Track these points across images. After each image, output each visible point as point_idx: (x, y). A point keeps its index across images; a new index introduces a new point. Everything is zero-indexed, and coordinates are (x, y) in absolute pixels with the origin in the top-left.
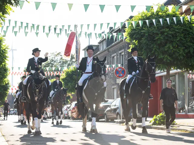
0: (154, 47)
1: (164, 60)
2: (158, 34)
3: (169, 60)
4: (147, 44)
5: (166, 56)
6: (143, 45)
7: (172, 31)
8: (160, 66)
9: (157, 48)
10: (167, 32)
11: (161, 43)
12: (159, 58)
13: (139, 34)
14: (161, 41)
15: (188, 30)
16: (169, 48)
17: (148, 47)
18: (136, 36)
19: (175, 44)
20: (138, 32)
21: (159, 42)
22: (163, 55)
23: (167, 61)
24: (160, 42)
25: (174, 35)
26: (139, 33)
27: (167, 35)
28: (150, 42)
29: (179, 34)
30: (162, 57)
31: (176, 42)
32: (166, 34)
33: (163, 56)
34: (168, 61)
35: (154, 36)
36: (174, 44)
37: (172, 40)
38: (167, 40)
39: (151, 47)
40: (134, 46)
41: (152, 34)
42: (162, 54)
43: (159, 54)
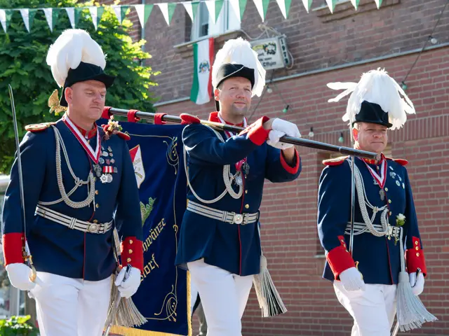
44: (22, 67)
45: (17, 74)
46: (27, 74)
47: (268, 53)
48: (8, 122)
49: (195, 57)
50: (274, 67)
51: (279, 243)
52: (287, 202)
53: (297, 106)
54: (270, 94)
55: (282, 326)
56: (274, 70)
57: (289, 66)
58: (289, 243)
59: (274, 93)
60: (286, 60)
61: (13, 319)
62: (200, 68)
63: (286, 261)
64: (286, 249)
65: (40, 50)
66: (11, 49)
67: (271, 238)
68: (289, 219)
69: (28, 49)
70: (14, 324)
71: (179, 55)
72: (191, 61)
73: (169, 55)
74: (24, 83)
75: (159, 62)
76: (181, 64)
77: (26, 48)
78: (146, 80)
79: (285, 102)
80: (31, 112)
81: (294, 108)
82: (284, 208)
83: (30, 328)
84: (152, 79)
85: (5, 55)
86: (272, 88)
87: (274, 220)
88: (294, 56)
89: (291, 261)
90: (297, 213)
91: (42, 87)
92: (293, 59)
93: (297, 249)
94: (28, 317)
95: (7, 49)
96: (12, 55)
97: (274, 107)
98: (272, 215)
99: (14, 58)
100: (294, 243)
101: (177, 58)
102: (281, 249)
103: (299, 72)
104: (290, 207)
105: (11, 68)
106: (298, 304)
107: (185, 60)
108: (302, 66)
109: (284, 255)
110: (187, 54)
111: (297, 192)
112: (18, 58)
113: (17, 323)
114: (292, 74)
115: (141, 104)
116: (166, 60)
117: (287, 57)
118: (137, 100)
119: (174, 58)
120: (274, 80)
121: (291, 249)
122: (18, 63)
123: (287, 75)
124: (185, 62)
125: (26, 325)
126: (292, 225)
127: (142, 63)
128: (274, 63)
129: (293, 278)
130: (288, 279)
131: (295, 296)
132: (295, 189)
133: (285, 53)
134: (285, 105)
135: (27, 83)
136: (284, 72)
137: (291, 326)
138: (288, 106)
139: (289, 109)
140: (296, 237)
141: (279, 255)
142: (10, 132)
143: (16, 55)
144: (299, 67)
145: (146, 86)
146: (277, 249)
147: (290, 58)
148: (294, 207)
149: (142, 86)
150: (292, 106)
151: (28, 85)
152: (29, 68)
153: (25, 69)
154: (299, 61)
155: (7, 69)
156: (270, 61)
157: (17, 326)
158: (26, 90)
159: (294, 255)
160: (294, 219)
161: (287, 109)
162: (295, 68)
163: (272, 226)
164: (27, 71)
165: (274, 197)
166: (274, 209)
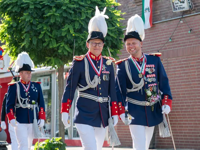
0: (44, 29)
1: (60, 51)
2: (50, 8)
3: (67, 51)
4: (32, 23)
5: (63, 44)
6: (23, 25)
7: (73, 4)
8: (50, 60)
9: (48, 30)
10: (65, 6)
11: (55, 23)
12: (51, 47)
13: (17, 5)
14: (56, 20)
15: (100, 3)
16: (68, 31)
17: (33, 28)
18: (12, 8)
19: (78, 25)
20: (17, 2)
21: (52, 21)
22: (57, 43)
23: (63, 53)
24: (54, 21)
25: (78, 11)
26: (19, 4)
27: (65, 11)
28: (37, 20)
29: (85, 9)
30: (55, 45)
31: (80, 22)
32: (64, 8)
33: (58, 45)
34: (66, 53)
35: (44, 11)
36: (76, 25)
37: (74, 19)
38: (66, 18)
39: (38, 29)
40: (7, 25)
41: (41, 7)
42: (55, 41)
43: (51, 40)
44: (56, 11)
45: (53, 15)
46: (58, 15)
47: (181, 2)
48: (49, 39)
49: (143, 5)
50: (184, 10)
51: (187, 100)
52: (191, 79)
53: (196, 29)
54: (182, 23)
55: (188, 142)
56: (183, 11)
57: (192, 9)
58: (192, 99)
59: (184, 23)
60: (190, 6)
61: (53, 139)
62: (145, 10)
63: (191, 109)
64: (191, 103)
65: (65, 2)
66: (51, 2)
67: (183, 97)
68: (192, 87)
69: (59, 2)
70: (53, 142)
71: (135, 4)
72: (141, 7)
73: (130, 4)
74: (57, 20)
75: (125, 8)
76: (136, 9)
77: (58, 2)
78: (118, 17)
79: (189, 28)
80: (61, 34)
81: (194, 31)
82: (189, 82)
83: (62, 143)
84: (121, 16)
85: (47, 5)
86: (183, 21)
87: (184, 88)
88: (194, 4)
89: (193, 109)
90: (196, 84)
91: (66, 21)
92: (193, 6)
93: (196, 102)
94: (61, 138)
95: (48, 2)
96: (51, 5)
97: (184, 30)
98: (183, 85)
99: (52, 7)
100: (195, 99)
101: (134, 6)
102: (188, 103)
103: (197, 12)
104: (192, 81)
105: (51, 12)
106: (197, 131)
107: (138, 7)
108: (198, 9)
109: (189, 106)
110: (139, 4)
111: (196, 74)
112: (54, 7)
113: (55, 141)
114: (193, 13)
115: (116, 29)
116: (128, 7)
117: (190, 5)
118: (114, 27)
119: (132, 6)
120: (184, 16)
121: (193, 102)
122: (54, 9)
123: (190, 14)
124: (138, 8)
125: (59, 142)
126: (193, 90)
127: (116, 8)
128: (184, 8)
129: (194, 118)
130: (192, 118)
131: (195, 127)
132: (195, 72)
133: (189, 2)
134: (190, 29)
135: (59, 19)
136: (189, 12)
137: (193, 142)
138: (191, 30)
139: (192, 31)
140: (196, 96)
141: (187, 106)
142: (50, 45)
143: (53, 5)
144: (196, 10)
145: (119, 20)
146: (186, 103)
147: (192, 5)
148: (195, 81)
149: (117, 20)
150: (193, 29)
151: (59, 20)
152: (60, 11)
153: (57, 12)
154: (196, 6)
155: (49, 12)
156: (182, 7)
157: (55, 143)
158: (58, 23)
159: (195, 105)
160: (195, 87)
161: (191, 31)
162: (194, 10)
163: (183, 91)
164: (58, 13)
165: (184, 76)
166: (184, 82)
